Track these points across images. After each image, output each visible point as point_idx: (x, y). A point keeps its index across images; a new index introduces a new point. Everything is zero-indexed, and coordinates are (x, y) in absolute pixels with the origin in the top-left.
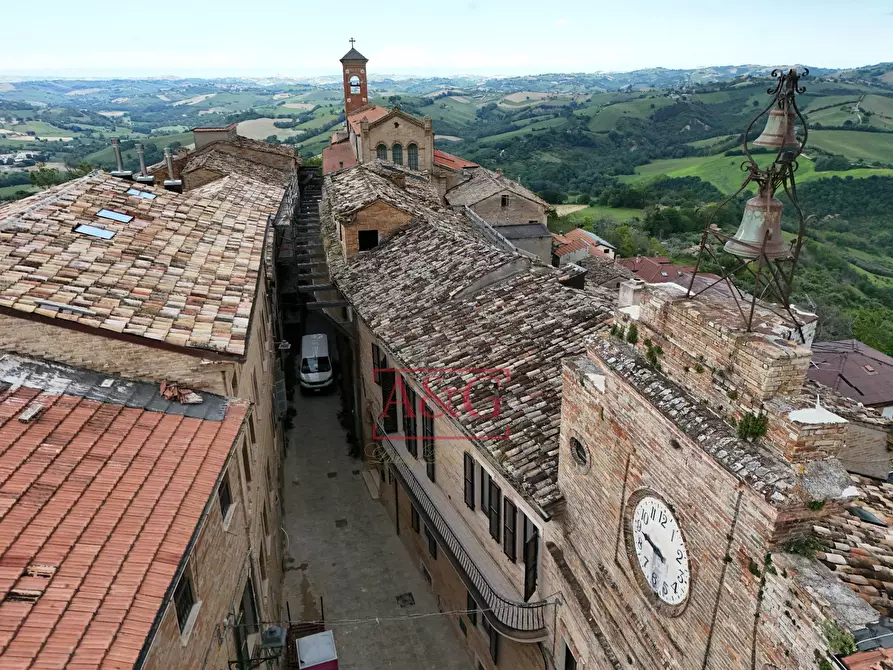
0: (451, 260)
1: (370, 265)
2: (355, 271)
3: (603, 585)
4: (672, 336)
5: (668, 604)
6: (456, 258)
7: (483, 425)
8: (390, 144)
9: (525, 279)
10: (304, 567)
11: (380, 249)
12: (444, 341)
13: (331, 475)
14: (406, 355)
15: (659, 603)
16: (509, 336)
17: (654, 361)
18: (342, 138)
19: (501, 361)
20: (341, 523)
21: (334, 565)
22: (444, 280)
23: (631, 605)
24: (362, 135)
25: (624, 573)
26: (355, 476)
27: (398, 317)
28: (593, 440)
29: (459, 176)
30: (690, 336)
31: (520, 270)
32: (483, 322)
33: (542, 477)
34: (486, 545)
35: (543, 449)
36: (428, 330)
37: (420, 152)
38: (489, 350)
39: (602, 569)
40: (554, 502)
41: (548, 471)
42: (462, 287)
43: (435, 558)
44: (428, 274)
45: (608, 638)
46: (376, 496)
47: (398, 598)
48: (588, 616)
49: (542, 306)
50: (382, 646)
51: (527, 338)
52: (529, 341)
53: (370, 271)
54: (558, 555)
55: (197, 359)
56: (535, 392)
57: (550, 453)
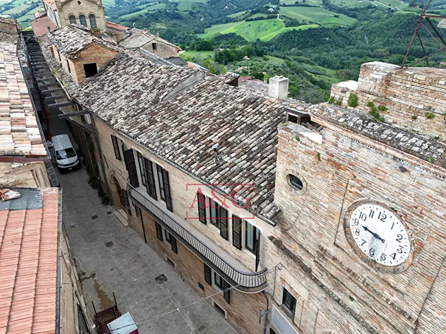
0: (153, 77)
1: (96, 85)
2: (86, 91)
3: (324, 258)
4: (395, 96)
5: (385, 266)
6: (156, 76)
7: (213, 175)
8: (77, 15)
9: (204, 84)
10: (93, 275)
11: (100, 75)
12: (165, 127)
13: (94, 218)
14: (143, 139)
15: (378, 266)
16: (207, 119)
17: (378, 116)
18: (41, 14)
19: (209, 134)
20: (109, 244)
21: (112, 270)
22: (152, 90)
23: (350, 268)
24: (58, 10)
25: (343, 250)
26: (109, 215)
27: (129, 116)
28: (309, 173)
29: (123, 33)
30: (417, 94)
31: (199, 79)
32: (187, 112)
33: (262, 200)
34: (217, 243)
35: (257, 183)
36: (152, 122)
37: (97, 19)
38: (198, 129)
39: (322, 249)
40: (276, 214)
41: (265, 196)
42: (166, 93)
43: (177, 253)
44: (140, 88)
45: (329, 287)
46: (126, 224)
47: (156, 279)
48: (311, 276)
49: (221, 99)
50: (156, 309)
51: (220, 119)
52: (221, 120)
53: (97, 90)
54: (278, 243)
55: (9, 164)
56: (237, 150)
57: (262, 185)
